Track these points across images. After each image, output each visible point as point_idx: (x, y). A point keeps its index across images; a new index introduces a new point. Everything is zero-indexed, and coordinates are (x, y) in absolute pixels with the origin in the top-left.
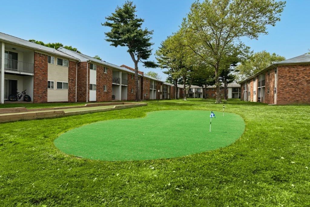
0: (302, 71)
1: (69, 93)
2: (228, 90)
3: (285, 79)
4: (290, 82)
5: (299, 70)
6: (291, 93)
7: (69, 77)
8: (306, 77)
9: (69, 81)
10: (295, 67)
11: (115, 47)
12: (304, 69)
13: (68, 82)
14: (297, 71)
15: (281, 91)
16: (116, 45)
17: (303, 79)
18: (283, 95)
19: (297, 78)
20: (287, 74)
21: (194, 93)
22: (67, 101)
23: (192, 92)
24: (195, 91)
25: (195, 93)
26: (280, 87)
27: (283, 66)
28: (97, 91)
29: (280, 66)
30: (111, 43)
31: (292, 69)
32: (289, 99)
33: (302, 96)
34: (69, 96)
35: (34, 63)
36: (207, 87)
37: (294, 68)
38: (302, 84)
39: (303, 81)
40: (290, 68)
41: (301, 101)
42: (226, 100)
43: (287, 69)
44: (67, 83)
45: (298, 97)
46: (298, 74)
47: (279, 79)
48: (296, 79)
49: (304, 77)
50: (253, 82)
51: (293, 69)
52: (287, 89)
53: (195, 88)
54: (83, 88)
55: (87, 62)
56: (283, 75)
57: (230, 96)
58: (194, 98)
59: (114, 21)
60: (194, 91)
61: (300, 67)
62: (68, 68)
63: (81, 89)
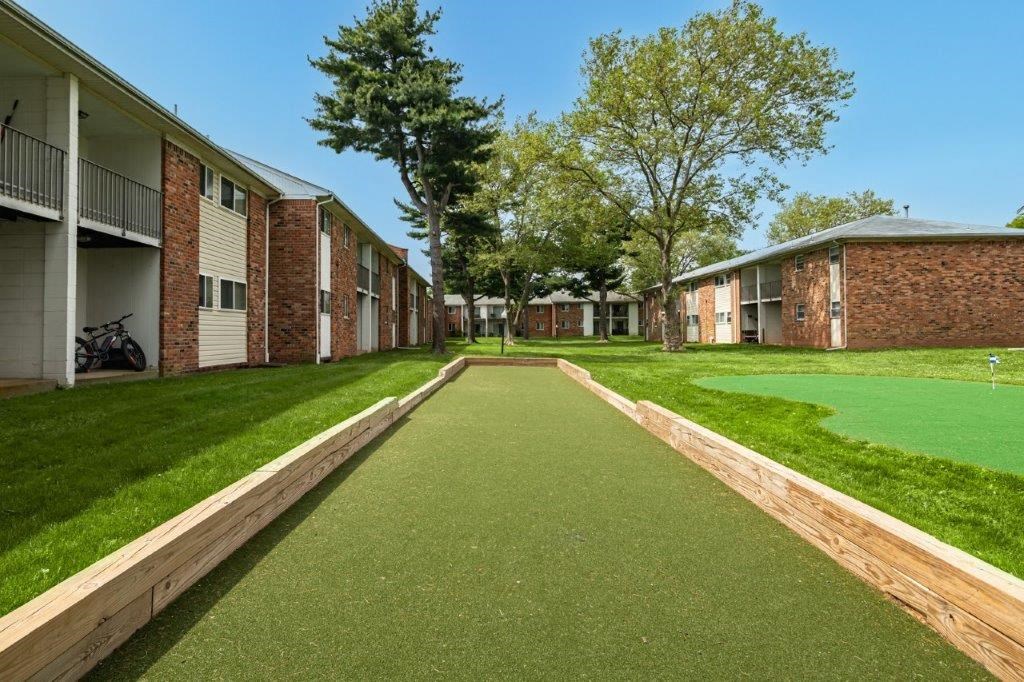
0: (900, 259)
1: (249, 328)
2: (582, 311)
3: (864, 279)
4: (876, 287)
5: (895, 255)
6: (879, 317)
7: (248, 257)
8: (910, 275)
9: (248, 277)
10: (886, 248)
11: (334, 151)
12: (904, 252)
13: (245, 282)
14: (889, 258)
15: (856, 310)
16: (339, 146)
17: (903, 281)
18: (861, 322)
19: (891, 276)
20: (869, 267)
21: (484, 321)
22: (243, 360)
23: (479, 316)
24: (488, 312)
25: (489, 320)
26: (854, 300)
27: (859, 244)
28: (332, 318)
29: (851, 244)
30: (326, 135)
31: (879, 254)
32: (875, 333)
33: (902, 323)
34: (248, 340)
35: (164, 189)
36: (530, 302)
37: (883, 249)
38: (902, 294)
39: (904, 284)
40: (874, 250)
41: (901, 337)
42: (606, 341)
43: (868, 251)
44: (244, 285)
45: (895, 327)
46: (893, 266)
47: (851, 278)
48: (887, 279)
49: (904, 276)
50: (713, 286)
51: (883, 252)
52: (870, 307)
53: (489, 306)
54: (296, 306)
55: (317, 202)
56: (859, 269)
57: (588, 327)
58: (484, 335)
59: (350, 56)
60: (484, 314)
61: (896, 248)
62: (245, 223)
63: (288, 311)
